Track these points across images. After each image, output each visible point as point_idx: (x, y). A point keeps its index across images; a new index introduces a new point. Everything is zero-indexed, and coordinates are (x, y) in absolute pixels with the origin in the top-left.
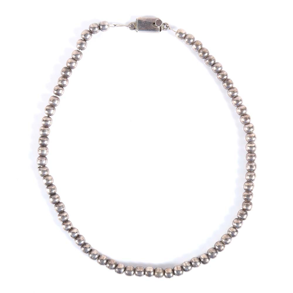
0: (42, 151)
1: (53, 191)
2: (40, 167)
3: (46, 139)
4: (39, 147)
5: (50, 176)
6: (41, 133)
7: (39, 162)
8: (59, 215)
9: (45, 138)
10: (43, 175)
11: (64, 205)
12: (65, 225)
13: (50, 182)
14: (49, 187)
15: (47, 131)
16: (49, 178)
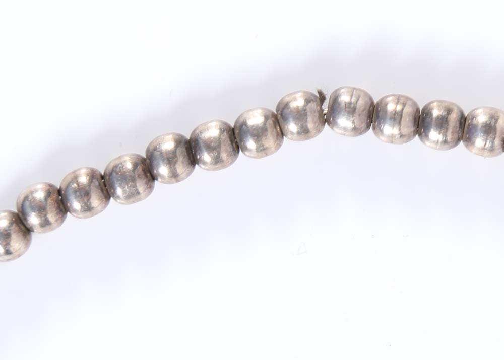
0: (397, 118)
1: (206, 157)
2: (322, 98)
3: (449, 139)
4: (415, 104)
5: (279, 146)
6: (482, 119)
7: (345, 98)
8: (93, 175)
9: (456, 136)
10: (286, 111)
11: (140, 200)
12: (46, 199)
13: (251, 144)
14: (225, 136)
15: (488, 145)
16: (269, 141)
